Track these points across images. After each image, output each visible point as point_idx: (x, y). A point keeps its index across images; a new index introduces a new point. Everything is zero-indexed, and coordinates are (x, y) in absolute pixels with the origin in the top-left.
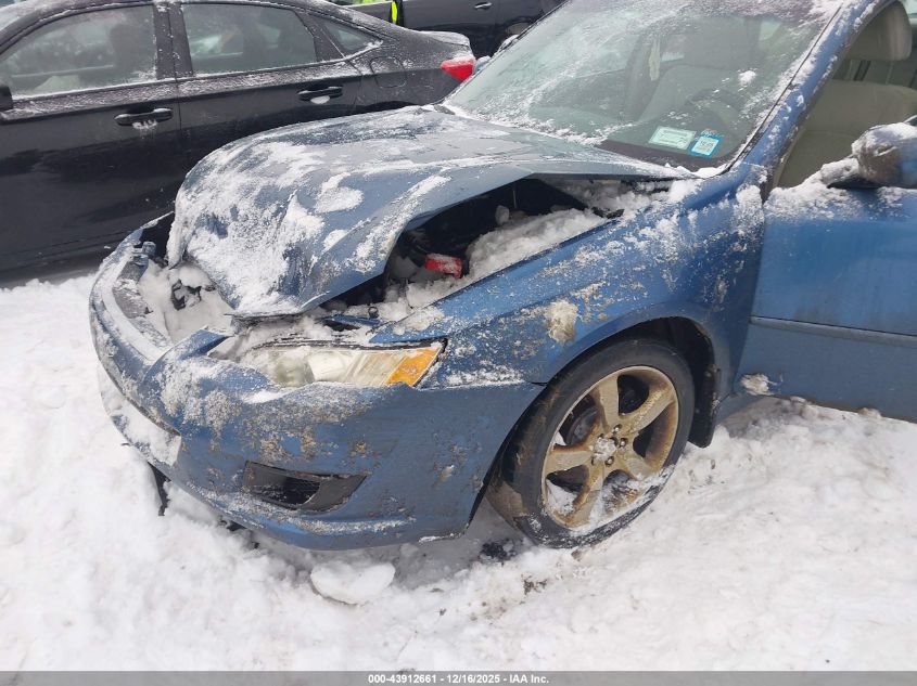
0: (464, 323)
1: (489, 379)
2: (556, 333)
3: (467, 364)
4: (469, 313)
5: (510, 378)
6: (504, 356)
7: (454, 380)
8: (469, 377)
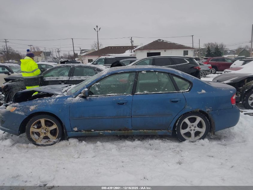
0: (20, 105)
1: (20, 113)
2: (30, 110)
3: (18, 110)
4: (21, 105)
5: (23, 114)
6: (23, 111)
7: (16, 112)
8: (18, 112)
